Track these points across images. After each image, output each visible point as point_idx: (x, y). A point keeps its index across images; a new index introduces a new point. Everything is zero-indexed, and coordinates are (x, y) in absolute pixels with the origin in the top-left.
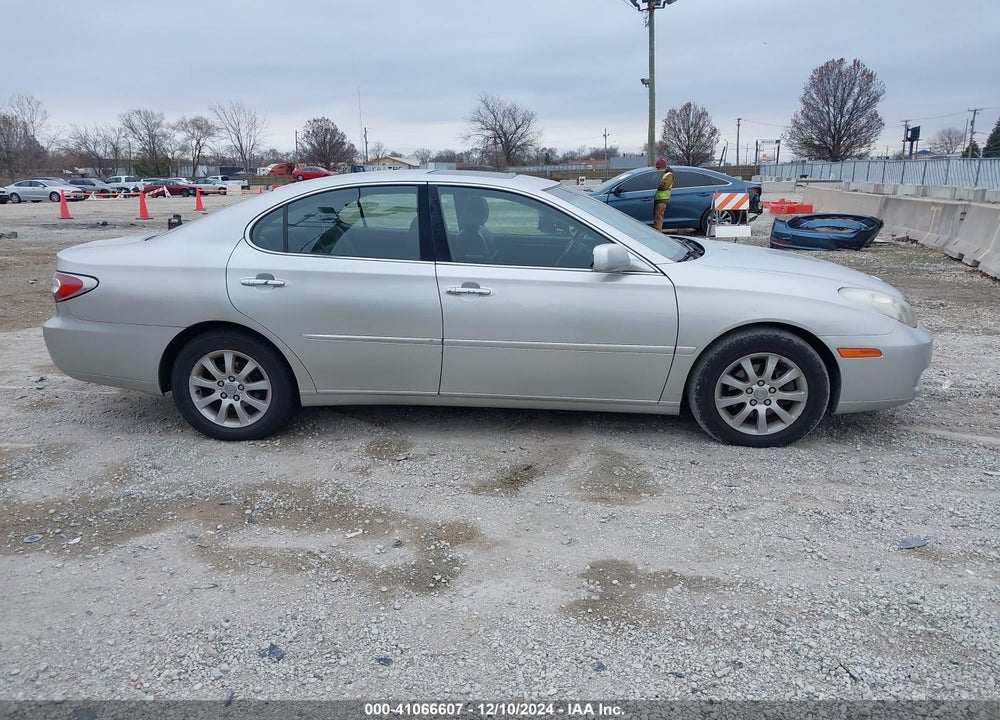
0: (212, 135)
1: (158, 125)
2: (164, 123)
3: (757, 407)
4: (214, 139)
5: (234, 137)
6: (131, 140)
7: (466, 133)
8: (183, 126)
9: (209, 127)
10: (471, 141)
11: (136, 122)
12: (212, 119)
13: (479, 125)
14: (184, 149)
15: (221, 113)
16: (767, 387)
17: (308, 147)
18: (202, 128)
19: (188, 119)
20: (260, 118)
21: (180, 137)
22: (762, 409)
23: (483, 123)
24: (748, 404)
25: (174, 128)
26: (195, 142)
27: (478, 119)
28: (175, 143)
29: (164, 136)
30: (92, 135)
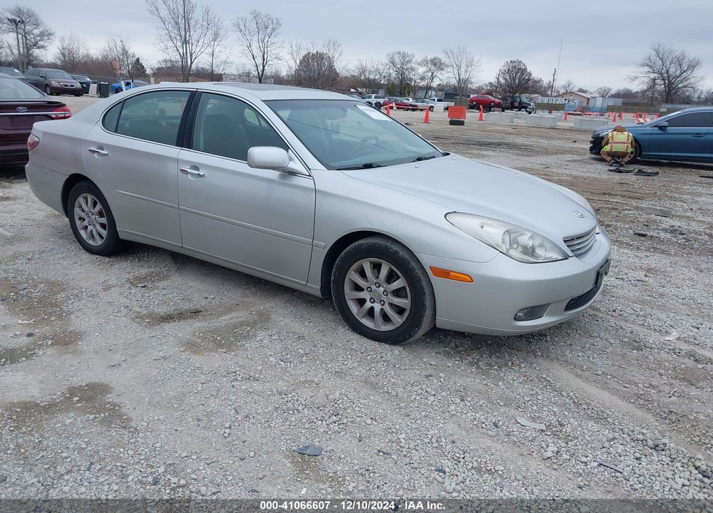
0: (443, 69)
1: (409, 61)
2: (414, 60)
3: (374, 305)
4: (443, 72)
5: (456, 72)
6: (391, 71)
7: (635, 75)
8: (424, 63)
9: (441, 64)
10: (637, 82)
11: (397, 60)
12: (444, 59)
13: (647, 69)
14: (422, 78)
15: (450, 55)
16: (382, 289)
17: (502, 81)
18: (437, 64)
19: (429, 58)
20: (476, 59)
21: (421, 70)
22: (377, 307)
23: (651, 67)
24: (368, 301)
25: (419, 64)
26: (430, 74)
27: (649, 64)
28: (418, 73)
29: (412, 69)
30: (369, 66)
